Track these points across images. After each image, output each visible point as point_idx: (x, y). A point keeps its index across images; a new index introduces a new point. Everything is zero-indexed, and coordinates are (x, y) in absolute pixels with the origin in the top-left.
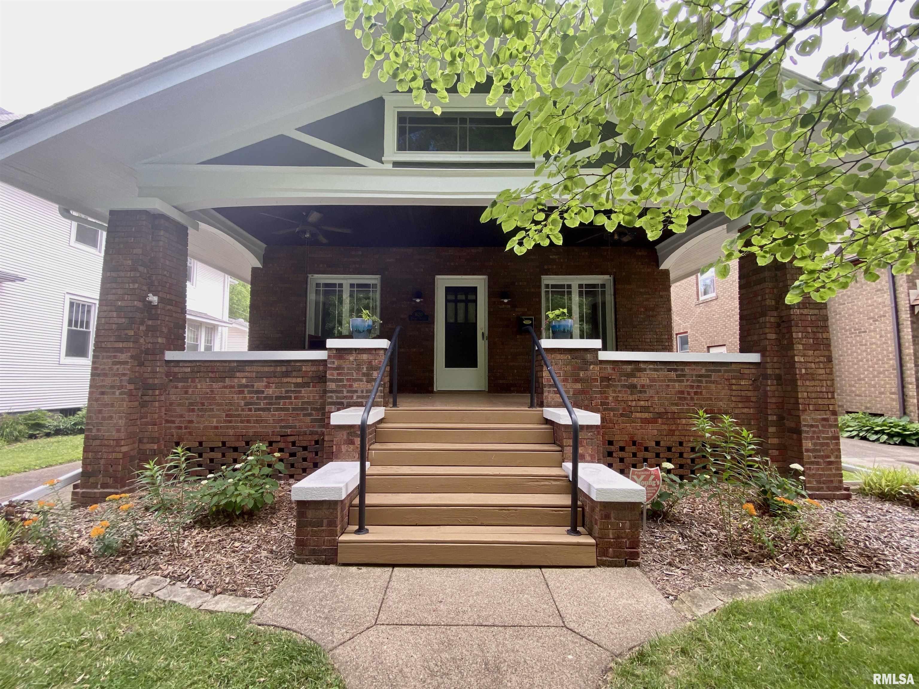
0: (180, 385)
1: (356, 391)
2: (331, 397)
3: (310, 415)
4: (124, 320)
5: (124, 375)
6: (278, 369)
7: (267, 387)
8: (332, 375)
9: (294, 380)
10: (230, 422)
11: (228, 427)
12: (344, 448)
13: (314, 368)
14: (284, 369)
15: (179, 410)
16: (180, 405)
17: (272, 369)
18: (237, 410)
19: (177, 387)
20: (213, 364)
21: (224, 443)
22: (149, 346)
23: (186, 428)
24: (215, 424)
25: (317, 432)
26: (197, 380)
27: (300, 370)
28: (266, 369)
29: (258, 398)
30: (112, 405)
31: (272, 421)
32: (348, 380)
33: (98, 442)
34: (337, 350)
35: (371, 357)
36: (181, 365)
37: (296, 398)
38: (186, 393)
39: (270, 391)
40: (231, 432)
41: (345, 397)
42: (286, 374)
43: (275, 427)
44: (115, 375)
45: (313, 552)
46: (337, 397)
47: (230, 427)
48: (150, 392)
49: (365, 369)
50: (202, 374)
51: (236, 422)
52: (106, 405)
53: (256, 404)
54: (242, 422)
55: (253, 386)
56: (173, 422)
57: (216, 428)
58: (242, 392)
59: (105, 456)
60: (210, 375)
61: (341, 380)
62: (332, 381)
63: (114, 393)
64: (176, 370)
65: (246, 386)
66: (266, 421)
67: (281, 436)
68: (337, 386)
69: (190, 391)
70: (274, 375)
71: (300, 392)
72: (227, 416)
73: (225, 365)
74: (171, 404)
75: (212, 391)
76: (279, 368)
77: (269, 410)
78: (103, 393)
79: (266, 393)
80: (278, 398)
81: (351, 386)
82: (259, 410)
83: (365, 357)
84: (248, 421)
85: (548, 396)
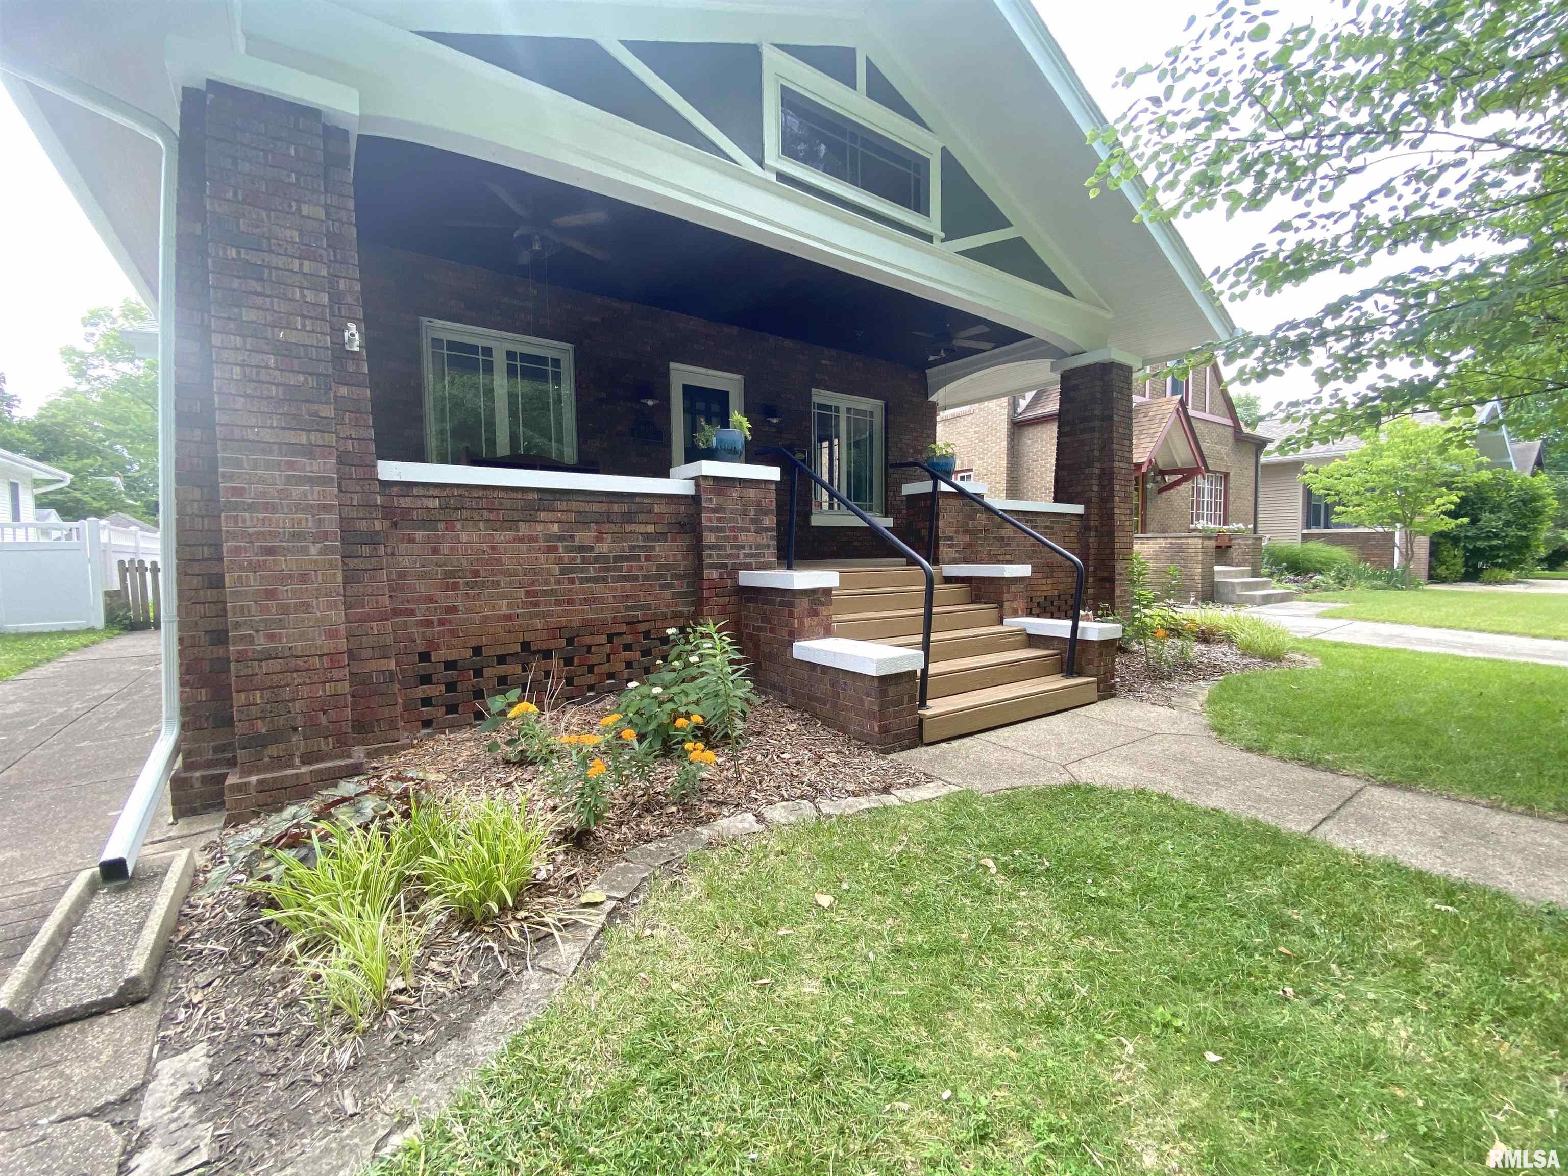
0: (419, 535)
1: (743, 547)
2: (710, 556)
3: (670, 586)
4: (301, 378)
5: (325, 508)
6: (615, 508)
7: (599, 539)
8: (710, 520)
9: (642, 528)
10: (536, 605)
11: (531, 616)
12: (807, 622)
13: (672, 509)
14: (625, 508)
15: (422, 588)
16: (422, 576)
17: (603, 508)
18: (547, 583)
19: (412, 540)
20: (489, 493)
21: (525, 646)
22: (349, 445)
23: (442, 622)
24: (505, 610)
25: (682, 613)
26: (459, 525)
27: (650, 512)
28: (595, 507)
29: (584, 560)
30: (304, 578)
31: (611, 600)
32: (732, 529)
33: (277, 665)
34: (716, 479)
35: (760, 494)
36: (415, 491)
37: (648, 558)
38: (435, 551)
39: (604, 547)
40: (538, 623)
41: (729, 556)
42: (629, 517)
43: (617, 610)
44: (298, 508)
45: (897, 738)
46: (719, 557)
47: (537, 615)
48: (366, 550)
49: (753, 513)
50: (466, 514)
51: (547, 604)
52: (285, 579)
53: (582, 570)
54: (558, 603)
55: (572, 537)
56: (412, 613)
57: (509, 618)
58: (553, 549)
59: (304, 692)
60: (485, 513)
61: (722, 530)
62: (712, 529)
63: (305, 551)
64: (406, 502)
65: (561, 538)
66: (601, 600)
67: (628, 624)
68: (717, 538)
69: (445, 547)
70: (608, 518)
71: (653, 548)
72: (528, 594)
73: (515, 495)
74: (402, 576)
75: (493, 548)
76: (616, 506)
77: (604, 579)
78: (271, 551)
79: (597, 550)
80: (618, 559)
81: (736, 538)
82: (588, 580)
83: (752, 493)
84: (570, 602)
85: (944, 551)
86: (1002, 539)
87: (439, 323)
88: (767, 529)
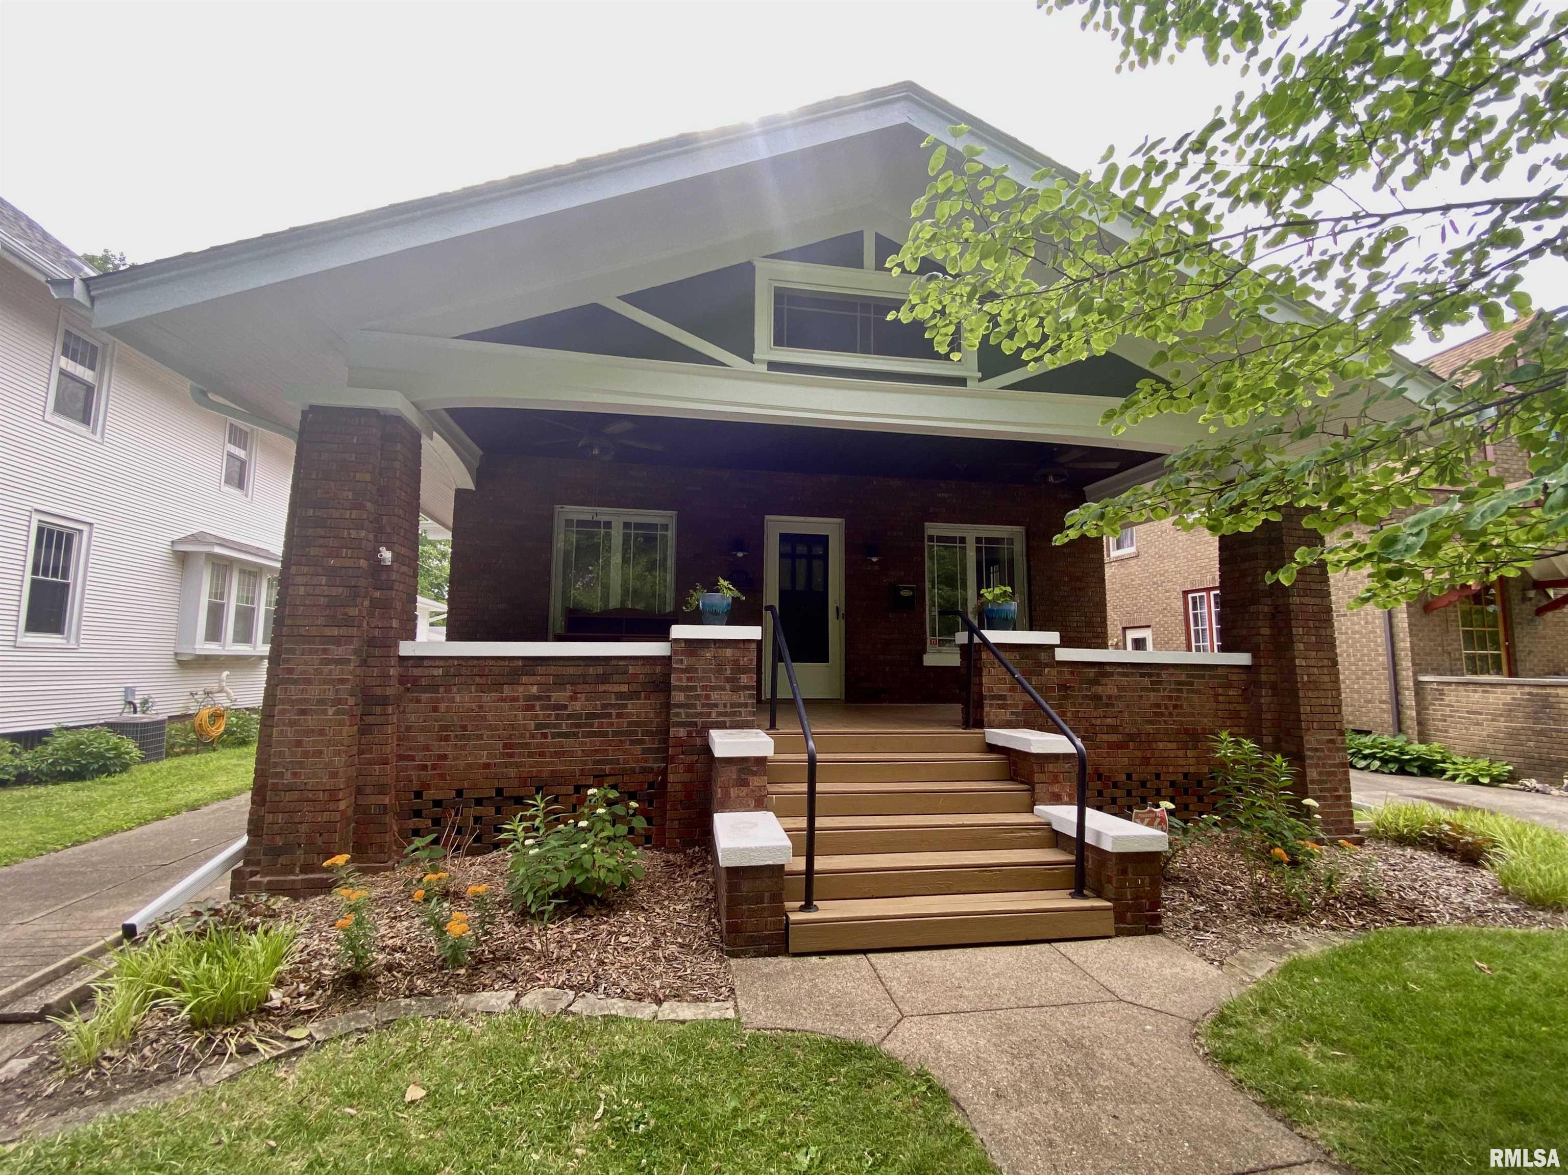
0: (424, 696)
1: (716, 705)
2: (678, 715)
3: (641, 742)
4: (340, 590)
5: (342, 681)
6: (591, 670)
7: (573, 698)
8: (680, 680)
9: (616, 688)
10: (511, 756)
11: (506, 765)
12: (734, 792)
13: (647, 669)
14: (600, 670)
15: (422, 739)
16: (423, 729)
17: (579, 671)
18: (522, 736)
19: (418, 701)
20: (482, 662)
21: (499, 791)
22: (376, 632)
23: (434, 767)
24: (484, 760)
25: (652, 768)
26: (455, 689)
27: (626, 672)
28: (571, 670)
29: (557, 717)
30: (322, 732)
31: (580, 753)
32: (704, 688)
33: (295, 795)
34: (688, 641)
35: (738, 653)
36: (426, 663)
37: (619, 716)
38: (435, 709)
39: (577, 706)
40: (512, 772)
41: (700, 714)
42: (604, 679)
43: (585, 763)
44: (325, 682)
45: (751, 941)
46: (688, 715)
47: (511, 764)
48: (378, 710)
49: (728, 672)
50: (463, 679)
51: (522, 755)
52: (309, 732)
53: (555, 726)
54: (531, 755)
55: (549, 698)
56: (412, 758)
57: (487, 766)
58: (531, 708)
59: (309, 817)
60: (477, 679)
61: (692, 689)
62: (681, 689)
63: (325, 712)
64: (417, 672)
65: (539, 698)
66: (571, 753)
67: (595, 776)
68: (687, 697)
69: (442, 706)
70: (584, 679)
71: (625, 706)
72: (506, 746)
73: (502, 663)
74: (408, 729)
75: (481, 707)
76: (591, 669)
77: (575, 735)
78: (303, 712)
79: (570, 708)
80: (590, 716)
81: (708, 697)
82: (560, 735)
83: (728, 652)
84: (542, 755)
85: (990, 711)
86: (1098, 698)
87: (568, 508)
88: (746, 688)
